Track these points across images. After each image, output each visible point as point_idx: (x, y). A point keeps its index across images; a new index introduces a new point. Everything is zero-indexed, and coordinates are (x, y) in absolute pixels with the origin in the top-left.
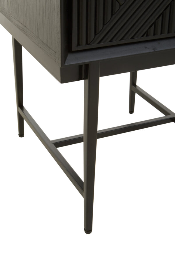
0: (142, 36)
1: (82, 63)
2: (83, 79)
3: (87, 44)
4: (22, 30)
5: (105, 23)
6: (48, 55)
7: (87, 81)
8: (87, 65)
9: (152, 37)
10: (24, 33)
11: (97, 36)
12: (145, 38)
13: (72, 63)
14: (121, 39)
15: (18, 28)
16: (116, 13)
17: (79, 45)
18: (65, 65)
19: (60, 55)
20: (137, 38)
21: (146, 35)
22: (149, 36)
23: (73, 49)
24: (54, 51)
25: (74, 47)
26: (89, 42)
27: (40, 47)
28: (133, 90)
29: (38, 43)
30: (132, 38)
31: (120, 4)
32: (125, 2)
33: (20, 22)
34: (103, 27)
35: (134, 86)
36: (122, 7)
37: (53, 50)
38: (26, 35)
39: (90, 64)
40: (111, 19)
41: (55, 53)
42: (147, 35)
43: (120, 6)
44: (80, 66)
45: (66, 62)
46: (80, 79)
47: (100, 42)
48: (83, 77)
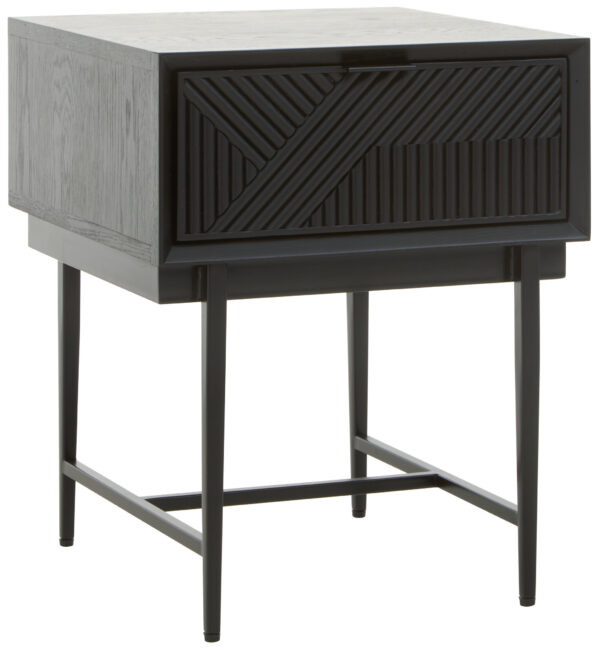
0: (302, 226)
2: (199, 300)
3: (202, 231)
4: (90, 235)
5: (233, 199)
6: (138, 257)
9: (318, 228)
10: (95, 239)
11: (219, 220)
13: (177, 262)
14: (263, 229)
16: (251, 182)
17: (188, 230)
18: (167, 263)
19: (158, 245)
21: (308, 223)
22: (313, 227)
23: (179, 239)
24: (148, 245)
25: (181, 236)
26: (206, 228)
27: (125, 250)
29: (122, 244)
30: (284, 227)
31: (257, 169)
32: (265, 166)
33: (86, 222)
34: (230, 204)
35: (360, 437)
36: (261, 174)
37: (146, 243)
40: (242, 192)
42: (310, 225)
43: (258, 171)
45: (168, 259)
48: (199, 296)
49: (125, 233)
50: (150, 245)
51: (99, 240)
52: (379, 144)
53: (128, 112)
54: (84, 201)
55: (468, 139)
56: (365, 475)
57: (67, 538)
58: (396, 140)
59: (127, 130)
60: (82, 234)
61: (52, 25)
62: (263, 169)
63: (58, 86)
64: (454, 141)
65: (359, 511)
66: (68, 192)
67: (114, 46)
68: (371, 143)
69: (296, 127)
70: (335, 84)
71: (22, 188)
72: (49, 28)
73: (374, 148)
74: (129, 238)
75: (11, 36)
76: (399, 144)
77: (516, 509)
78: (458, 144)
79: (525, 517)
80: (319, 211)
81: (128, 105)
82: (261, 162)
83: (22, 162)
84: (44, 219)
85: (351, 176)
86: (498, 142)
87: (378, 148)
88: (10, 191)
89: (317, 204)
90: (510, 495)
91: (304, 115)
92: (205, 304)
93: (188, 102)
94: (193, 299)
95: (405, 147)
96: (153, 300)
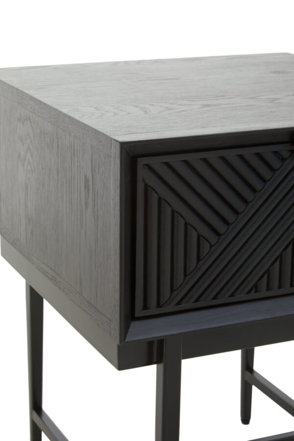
0: (249, 292)
1: (153, 338)
2: (155, 363)
3: (159, 305)
4: (52, 279)
5: (187, 273)
6: (97, 324)
7: (161, 365)
8: (161, 342)
9: (264, 293)
10: (56, 285)
11: (175, 293)
12: (253, 295)
13: (136, 338)
14: (214, 298)
15: (44, 274)
16: (204, 257)
17: (145, 307)
18: (126, 340)
19: (118, 325)
20: (239, 296)
21: (254, 290)
22: (259, 292)
23: (137, 315)
24: (108, 319)
25: (139, 312)
26: (162, 302)
27: (85, 311)
28: (247, 379)
29: (81, 303)
30: (232, 295)
31: (210, 245)
32: (218, 241)
33: (48, 266)
34: (184, 279)
35: (249, 371)
36: (213, 248)
37: (106, 317)
38: (60, 288)
39: (166, 339)
40: (196, 266)
41: (110, 321)
42: (256, 291)
43: (211, 246)
44: (150, 343)
45: (128, 336)
46: (149, 363)
47: (179, 303)
53: (87, 186)
59: (86, 204)
62: (216, 244)
65: (246, 420)
69: (247, 203)
70: (284, 160)
80: (265, 278)
81: (86, 181)
89: (263, 271)
91: (255, 191)
93: (146, 187)
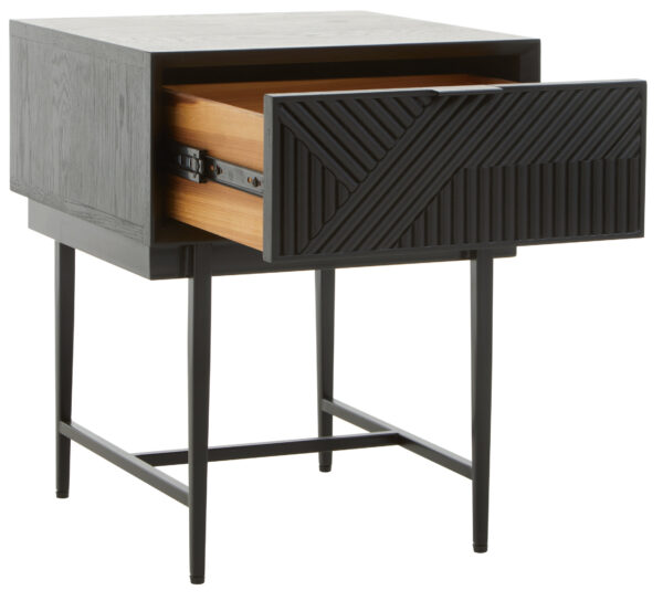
2: (186, 277)
36: (353, 196)
37: (138, 226)
48: (186, 273)
49: (120, 215)
50: (142, 227)
51: (95, 222)
52: (466, 166)
53: (122, 105)
54: (81, 186)
55: (551, 161)
56: (331, 434)
57: (63, 491)
58: (483, 162)
59: (121, 122)
60: (78, 216)
61: (51, 27)
62: (355, 191)
63: (56, 83)
64: (538, 162)
65: (325, 466)
66: (66, 178)
67: (108, 45)
68: (458, 165)
69: (387, 150)
70: (424, 107)
71: (22, 175)
72: (48, 29)
73: (462, 170)
74: (124, 221)
75: (12, 36)
76: (485, 166)
77: (471, 465)
78: (542, 166)
79: (478, 472)
80: (409, 233)
81: (121, 99)
82: (352, 184)
83: (22, 152)
84: (43, 203)
85: (439, 198)
86: (580, 163)
87: (466, 170)
88: (11, 178)
89: (406, 226)
90: (465, 452)
91: (394, 137)
92: (192, 280)
94: (181, 276)
95: (491, 169)
96: (145, 277)
